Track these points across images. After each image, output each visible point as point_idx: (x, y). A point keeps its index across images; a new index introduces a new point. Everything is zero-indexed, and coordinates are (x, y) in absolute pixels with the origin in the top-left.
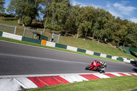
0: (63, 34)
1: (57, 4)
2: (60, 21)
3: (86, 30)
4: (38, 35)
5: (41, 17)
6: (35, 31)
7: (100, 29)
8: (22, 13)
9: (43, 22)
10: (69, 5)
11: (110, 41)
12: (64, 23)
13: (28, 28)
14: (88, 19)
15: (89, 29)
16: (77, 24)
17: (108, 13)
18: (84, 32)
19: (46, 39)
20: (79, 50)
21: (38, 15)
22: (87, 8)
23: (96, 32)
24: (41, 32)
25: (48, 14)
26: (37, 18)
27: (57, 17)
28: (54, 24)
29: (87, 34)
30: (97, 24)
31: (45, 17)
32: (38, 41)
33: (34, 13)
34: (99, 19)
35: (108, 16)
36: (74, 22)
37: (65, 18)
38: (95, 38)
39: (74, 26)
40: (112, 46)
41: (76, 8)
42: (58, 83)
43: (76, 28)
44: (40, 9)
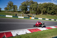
0: (36, 14)
1: (33, 4)
2: (35, 10)
3: (45, 11)
4: (28, 16)
5: (29, 10)
6: (27, 15)
7: (50, 10)
8: (23, 10)
9: (29, 11)
10: (37, 4)
11: (55, 14)
12: (36, 10)
13: (25, 14)
14: (45, 7)
15: (46, 11)
16: (41, 10)
17: (52, 4)
18: (44, 12)
19: (31, 17)
20: (43, 19)
21: (27, 9)
22: (44, 3)
23: (48, 11)
24: (29, 14)
25: (31, 8)
26: (27, 10)
27: (34, 9)
28: (33, 11)
29: (45, 13)
30: (48, 9)
31: (30, 10)
32: (29, 18)
33: (26, 9)
34: (49, 6)
35: (53, 5)
36: (40, 9)
37: (36, 9)
38: (48, 14)
39: (40, 11)
40: (56, 16)
41: (40, 4)
42: (38, 31)
43: (41, 11)
44: (28, 7)
